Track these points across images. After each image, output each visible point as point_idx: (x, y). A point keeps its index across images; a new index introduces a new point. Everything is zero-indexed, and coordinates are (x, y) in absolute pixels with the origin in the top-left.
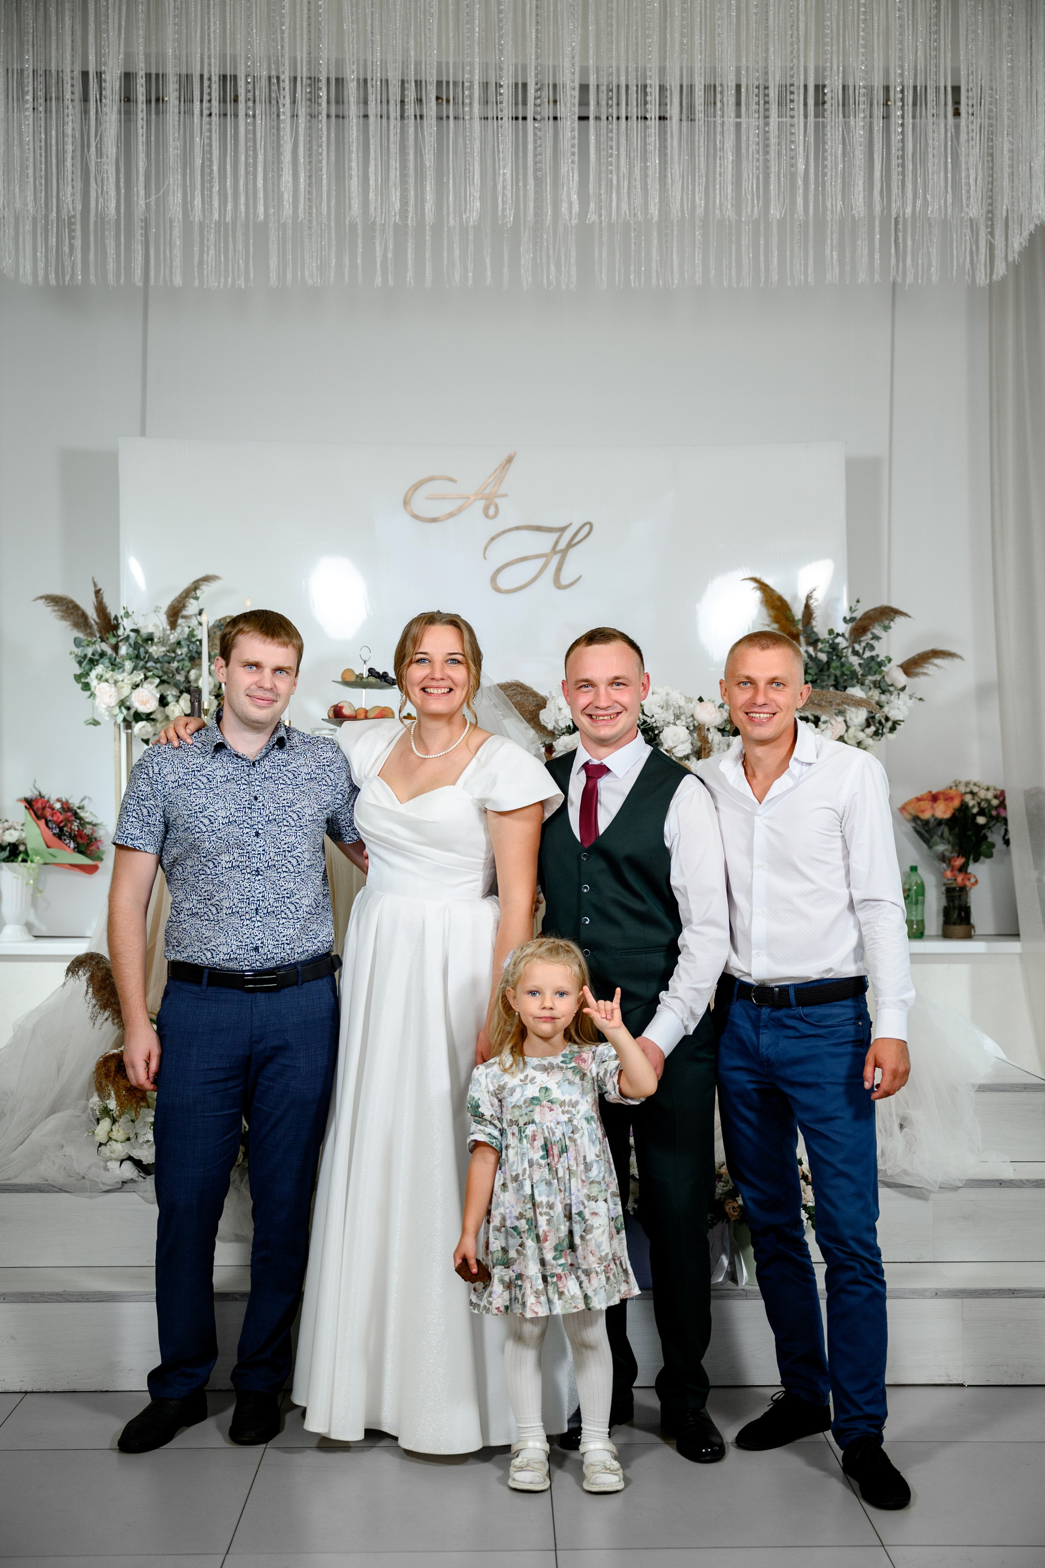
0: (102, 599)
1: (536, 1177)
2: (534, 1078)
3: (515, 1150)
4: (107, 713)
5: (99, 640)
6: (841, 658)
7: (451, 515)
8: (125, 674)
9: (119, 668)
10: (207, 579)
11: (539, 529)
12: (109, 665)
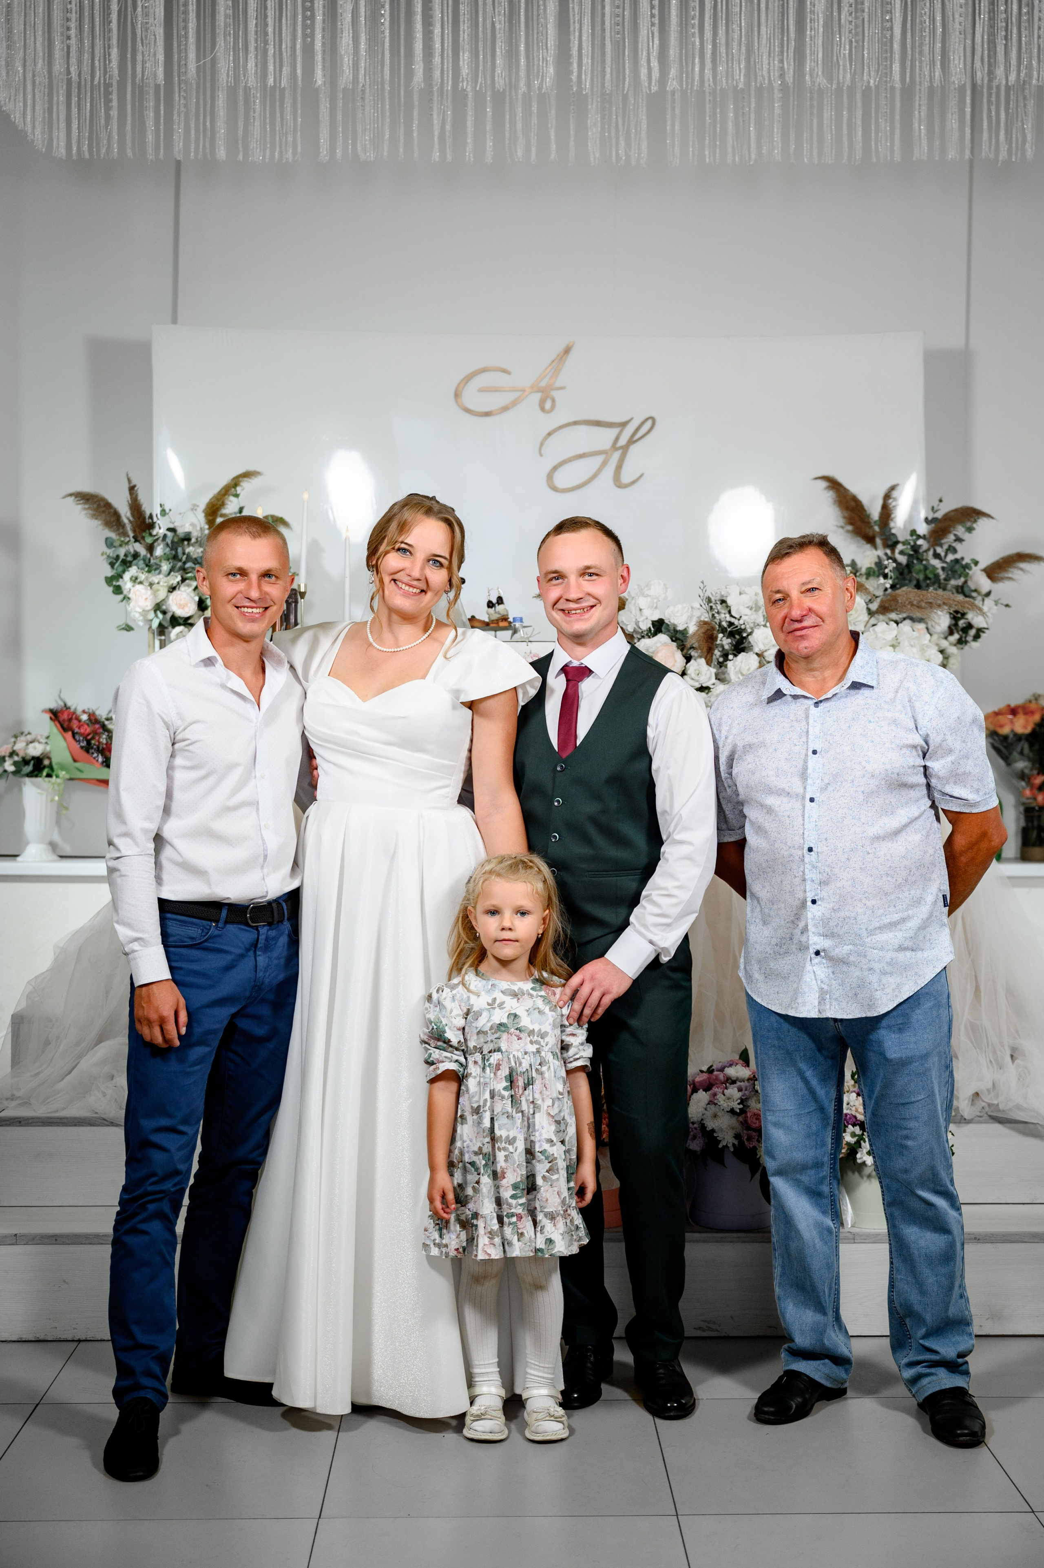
0: (137, 495)
1: (498, 1108)
2: (502, 1003)
3: (478, 1079)
4: (141, 618)
5: (133, 540)
6: (922, 561)
7: (505, 409)
8: (161, 576)
9: (156, 570)
10: (247, 475)
11: (598, 424)
12: (144, 566)
